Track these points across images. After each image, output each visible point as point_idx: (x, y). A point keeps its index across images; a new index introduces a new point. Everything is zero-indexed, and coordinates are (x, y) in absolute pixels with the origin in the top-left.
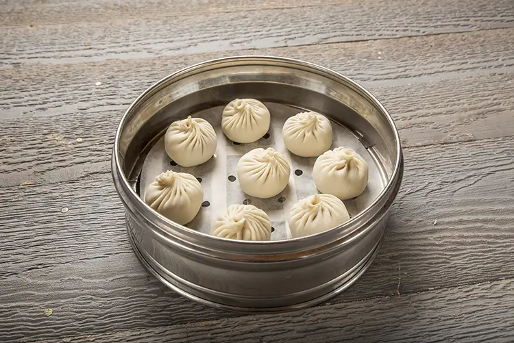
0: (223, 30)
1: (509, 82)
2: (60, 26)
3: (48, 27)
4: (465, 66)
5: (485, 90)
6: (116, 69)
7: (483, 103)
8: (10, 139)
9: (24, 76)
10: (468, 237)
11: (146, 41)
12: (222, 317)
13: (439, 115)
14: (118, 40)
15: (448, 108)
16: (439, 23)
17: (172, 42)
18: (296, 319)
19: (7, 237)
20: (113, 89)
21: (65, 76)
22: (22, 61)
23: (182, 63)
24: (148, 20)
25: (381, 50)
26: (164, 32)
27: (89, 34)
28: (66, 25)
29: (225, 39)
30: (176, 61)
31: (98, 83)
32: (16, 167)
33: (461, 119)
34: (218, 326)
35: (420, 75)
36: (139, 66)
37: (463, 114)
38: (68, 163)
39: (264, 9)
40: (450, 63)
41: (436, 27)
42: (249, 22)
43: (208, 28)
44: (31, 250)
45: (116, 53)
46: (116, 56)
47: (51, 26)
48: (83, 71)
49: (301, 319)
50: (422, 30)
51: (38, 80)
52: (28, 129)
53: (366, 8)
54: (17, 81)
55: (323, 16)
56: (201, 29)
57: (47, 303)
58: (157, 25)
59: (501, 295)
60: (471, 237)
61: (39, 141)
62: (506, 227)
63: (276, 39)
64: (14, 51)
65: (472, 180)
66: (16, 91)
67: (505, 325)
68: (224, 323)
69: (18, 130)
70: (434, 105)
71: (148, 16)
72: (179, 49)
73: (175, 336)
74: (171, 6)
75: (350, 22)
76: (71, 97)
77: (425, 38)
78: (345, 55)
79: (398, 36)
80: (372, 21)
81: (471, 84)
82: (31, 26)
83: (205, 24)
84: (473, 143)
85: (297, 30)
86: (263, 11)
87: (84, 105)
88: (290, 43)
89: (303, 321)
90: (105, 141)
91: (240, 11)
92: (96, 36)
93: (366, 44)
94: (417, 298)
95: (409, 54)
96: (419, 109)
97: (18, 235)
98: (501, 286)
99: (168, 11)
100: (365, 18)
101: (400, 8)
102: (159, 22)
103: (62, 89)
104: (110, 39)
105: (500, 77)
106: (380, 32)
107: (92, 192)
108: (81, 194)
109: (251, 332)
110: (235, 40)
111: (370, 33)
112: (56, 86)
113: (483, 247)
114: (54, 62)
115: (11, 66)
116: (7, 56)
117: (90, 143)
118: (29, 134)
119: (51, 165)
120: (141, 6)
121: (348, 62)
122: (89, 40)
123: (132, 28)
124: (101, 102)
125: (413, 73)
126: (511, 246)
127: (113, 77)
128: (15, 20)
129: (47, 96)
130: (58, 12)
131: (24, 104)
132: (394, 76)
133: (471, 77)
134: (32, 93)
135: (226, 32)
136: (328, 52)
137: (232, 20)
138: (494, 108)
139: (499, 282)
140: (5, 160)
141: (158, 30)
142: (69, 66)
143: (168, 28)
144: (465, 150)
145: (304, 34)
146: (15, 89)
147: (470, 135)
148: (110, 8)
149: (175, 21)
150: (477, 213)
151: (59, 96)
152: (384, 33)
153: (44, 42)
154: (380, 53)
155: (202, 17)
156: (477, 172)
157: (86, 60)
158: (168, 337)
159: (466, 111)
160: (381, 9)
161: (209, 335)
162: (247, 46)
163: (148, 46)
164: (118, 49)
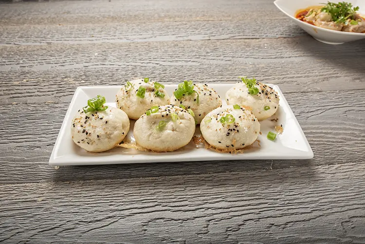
0: (172, 30)
2: (76, 26)
3: (69, 26)
6: (107, 47)
7: (327, 73)
8: (42, 79)
9: (53, 49)
10: (315, 141)
11: (127, 34)
13: (301, 78)
14: (110, 33)
15: (306, 74)
17: (141, 35)
18: (207, 179)
19: (36, 128)
20: (104, 57)
21: (77, 50)
22: (53, 42)
23: (146, 45)
24: (128, 24)
25: (267, 44)
26: (137, 30)
27: (93, 29)
28: (80, 25)
29: (173, 35)
31: (96, 54)
32: (44, 93)
33: (313, 80)
34: (159, 180)
35: (290, 57)
36: (121, 46)
37: (315, 78)
39: (197, 21)
41: (300, 33)
42: (188, 27)
43: (163, 29)
44: (50, 135)
45: (107, 39)
46: (108, 41)
47: (71, 25)
48: (88, 47)
49: (210, 179)
50: (292, 34)
51: (62, 51)
52: (53, 75)
53: (258, 22)
54: (49, 51)
55: (232, 25)
56: (159, 29)
58: (133, 26)
59: (335, 172)
60: (318, 141)
61: (59, 81)
62: (340, 137)
63: (204, 36)
64: (49, 36)
65: (319, 112)
66: (48, 56)
67: (336, 188)
68: (163, 178)
69: (47, 75)
70: (297, 72)
71: (128, 22)
72: (145, 38)
74: (142, 17)
75: (249, 29)
76: (79, 60)
77: (294, 39)
78: (244, 45)
79: (277, 37)
80: (262, 29)
82: (60, 25)
83: (162, 27)
84: (320, 93)
85: (217, 32)
86: (196, 22)
87: (87, 64)
88: (211, 38)
89: (212, 180)
90: (98, 83)
91: (183, 21)
92: (97, 30)
93: (258, 40)
94: (282, 171)
96: (288, 74)
97: (43, 128)
98: (334, 168)
99: (140, 20)
100: (258, 27)
102: (134, 25)
103: (75, 56)
104: (105, 32)
106: (266, 35)
109: (179, 184)
110: (179, 35)
111: (260, 35)
112: (71, 54)
113: (324, 147)
114: (71, 43)
115: (47, 44)
116: (44, 39)
117: (89, 83)
118: (53, 78)
119: (65, 94)
120: (124, 17)
121: (246, 49)
122: (92, 33)
123: (118, 27)
124: (97, 64)
125: (286, 55)
126: (341, 147)
127: (105, 51)
128: (51, 22)
129: (65, 59)
130: (76, 19)
131: (52, 62)
132: (274, 57)
133: (321, 59)
134: (57, 57)
135: (174, 31)
136: (235, 43)
137: (178, 25)
138: (334, 75)
139: (334, 165)
140: (38, 90)
141: (133, 29)
142: (80, 45)
143: (139, 27)
144: (316, 96)
145: (220, 34)
147: (319, 89)
148: (106, 17)
149: (144, 25)
150: (322, 129)
151: (73, 60)
152: (269, 35)
153: (67, 33)
154: (266, 45)
155: (160, 23)
156: (322, 108)
157: (90, 42)
159: (317, 76)
160: (268, 23)
161: (153, 185)
162: (186, 38)
163: (127, 37)
164: (109, 38)
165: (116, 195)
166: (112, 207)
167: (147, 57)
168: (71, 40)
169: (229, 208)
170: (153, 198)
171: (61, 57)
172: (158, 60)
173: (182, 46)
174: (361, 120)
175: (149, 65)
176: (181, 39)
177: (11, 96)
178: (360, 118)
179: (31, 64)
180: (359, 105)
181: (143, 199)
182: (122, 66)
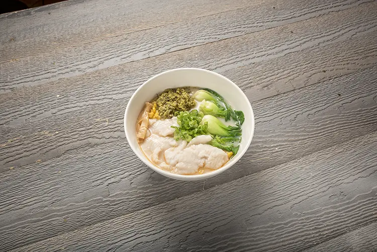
1: (257, 68)
4: (238, 59)
5: (245, 75)
6: (65, 85)
8: (23, 137)
11: (77, 64)
12: (134, 211)
14: (62, 65)
16: (226, 31)
17: (90, 62)
20: (66, 98)
21: (40, 93)
23: (97, 76)
25: (197, 54)
29: (118, 56)
30: (94, 75)
31: (58, 96)
32: (31, 153)
35: (216, 68)
36: (76, 81)
38: (54, 146)
40: (231, 58)
41: (224, 34)
42: (129, 42)
44: (50, 194)
45: (62, 74)
47: (23, 59)
48: (48, 88)
49: (166, 207)
50: (218, 36)
51: (26, 98)
52: (31, 130)
53: (189, 24)
54: (16, 100)
55: (167, 33)
57: (64, 217)
58: (80, 51)
61: (38, 136)
63: (144, 52)
64: (9, 79)
66: (18, 107)
69: (26, 131)
71: (75, 44)
72: (94, 67)
73: (118, 222)
76: (46, 107)
77: (220, 43)
78: (179, 59)
79: (205, 43)
81: (239, 71)
83: (106, 47)
85: (154, 45)
86: (135, 33)
87: (54, 111)
88: (152, 55)
90: (69, 131)
91: (123, 34)
93: (189, 50)
95: (211, 55)
100: (189, 32)
101: (207, 22)
102: (81, 48)
103: (41, 102)
104: (58, 64)
105: (253, 65)
106: (197, 41)
107: (70, 160)
108: (65, 162)
109: (147, 215)
110: (123, 57)
111: (191, 42)
112: (37, 100)
114: (33, 84)
115: (10, 91)
116: (6, 84)
117: (62, 134)
119: (47, 149)
120: (68, 37)
121: (182, 63)
122: (46, 67)
123: (68, 54)
124: (63, 108)
125: (213, 67)
127: (64, 91)
129: (34, 108)
131: (24, 114)
133: (240, 67)
134: (26, 107)
135: (117, 51)
136: (171, 59)
137: (120, 41)
138: (249, 85)
140: (25, 150)
141: (81, 55)
142: (40, 86)
143: (87, 52)
145: (157, 48)
146: (16, 106)
149: (89, 47)
151: (40, 107)
152: (199, 41)
153: (23, 71)
154: (196, 56)
155: (104, 41)
157: (48, 81)
158: (115, 223)
161: (131, 220)
162: (130, 60)
163: (78, 67)
164: (63, 71)
165: (109, 233)
166: (109, 242)
167: (101, 92)
168: (31, 81)
169: (179, 226)
170: (132, 230)
171: (29, 106)
172: (111, 93)
173: (128, 71)
174: (265, 131)
175: (105, 101)
176: (125, 61)
177: (5, 161)
178: (263, 130)
179: (6, 121)
180: (265, 116)
181: (126, 232)
182: (83, 107)
